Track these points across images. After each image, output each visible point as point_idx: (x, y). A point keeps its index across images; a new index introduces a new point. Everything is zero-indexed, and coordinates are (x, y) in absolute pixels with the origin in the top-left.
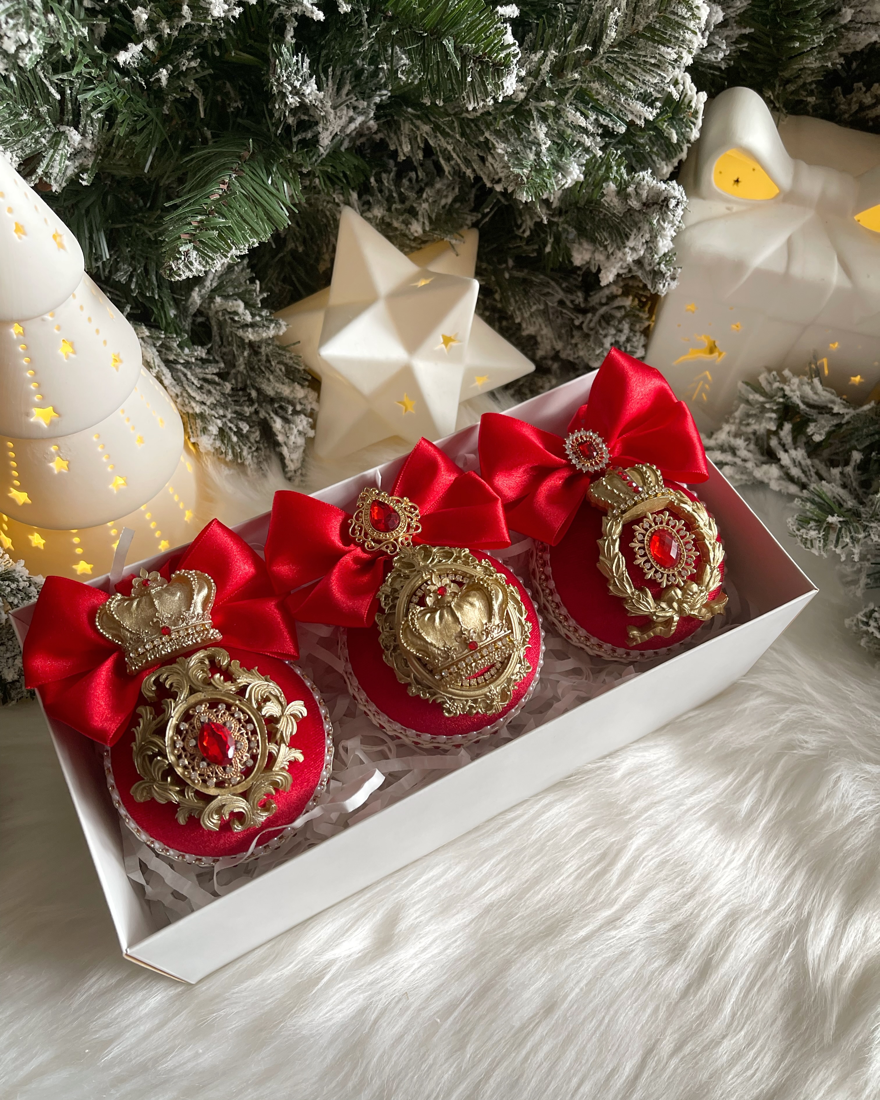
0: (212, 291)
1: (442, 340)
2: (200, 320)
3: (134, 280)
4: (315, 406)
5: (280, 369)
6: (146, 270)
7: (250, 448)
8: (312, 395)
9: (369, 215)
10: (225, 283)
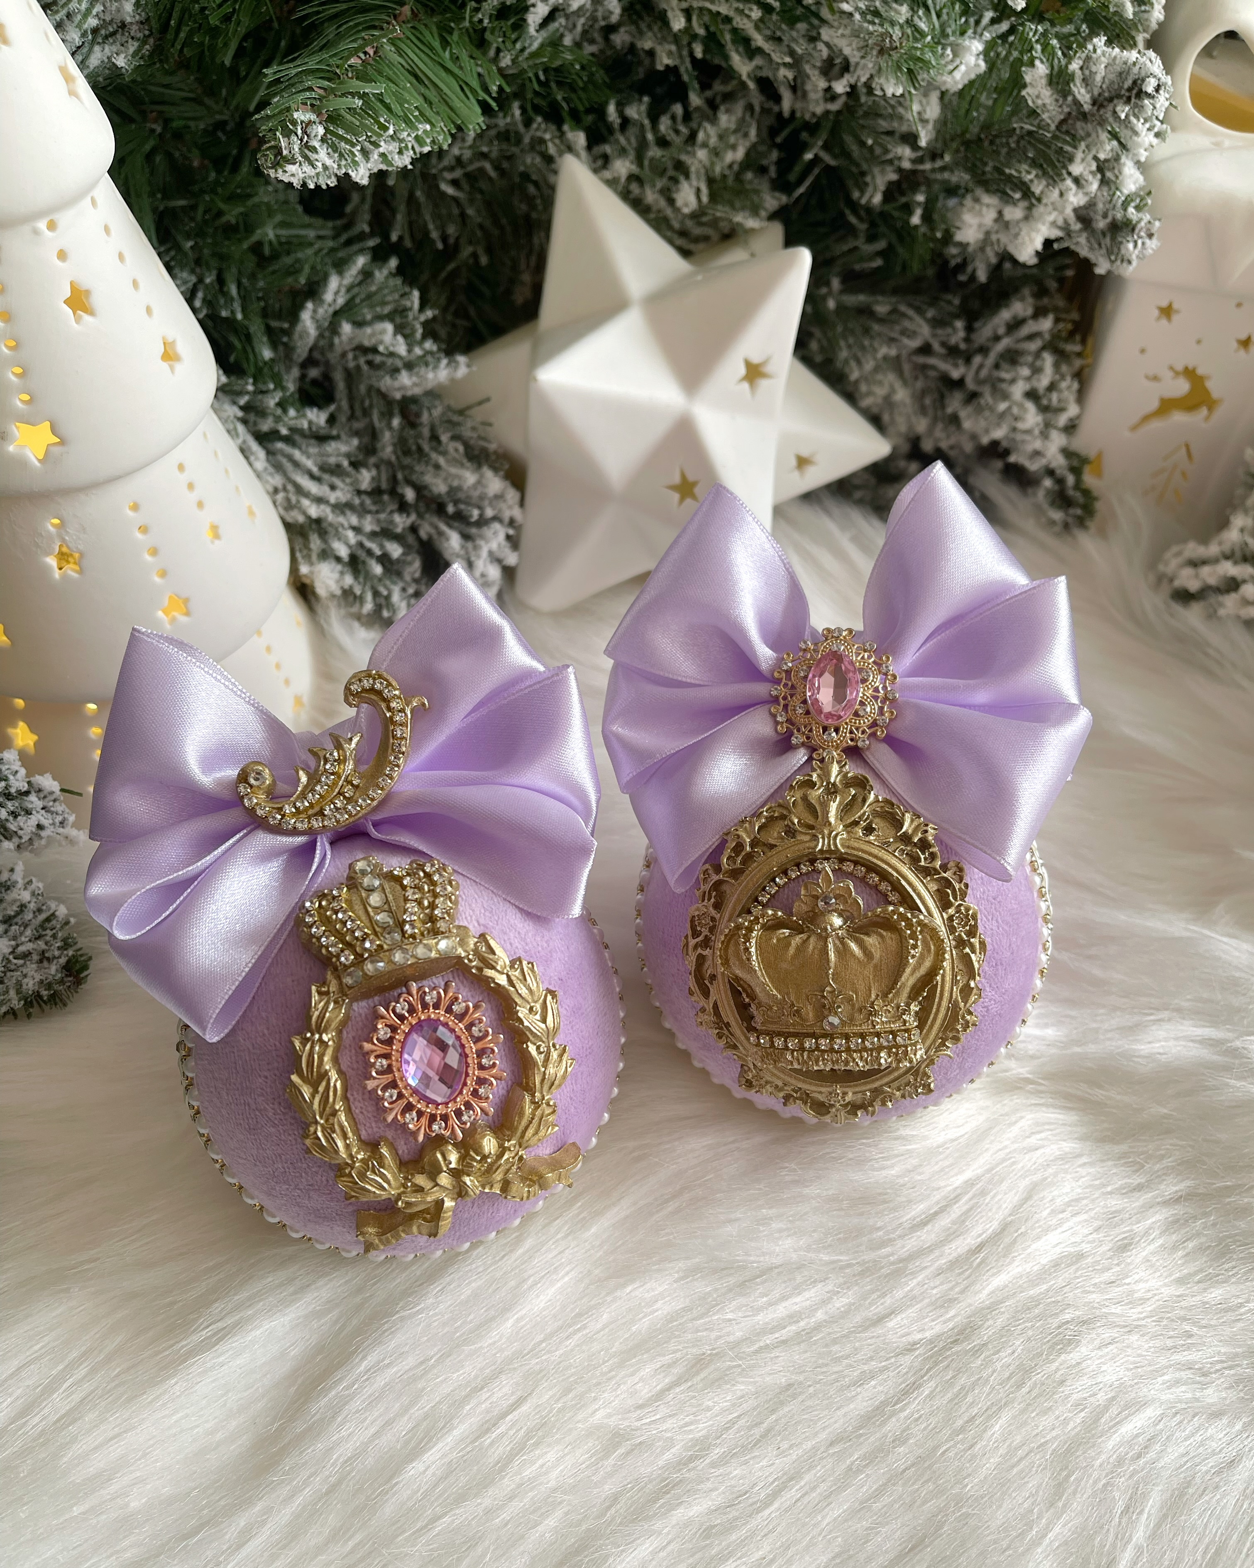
0: (336, 313)
1: (742, 371)
2: (314, 373)
5: (455, 448)
6: (221, 280)
7: (404, 590)
8: (512, 495)
9: (607, 173)
10: (358, 301)
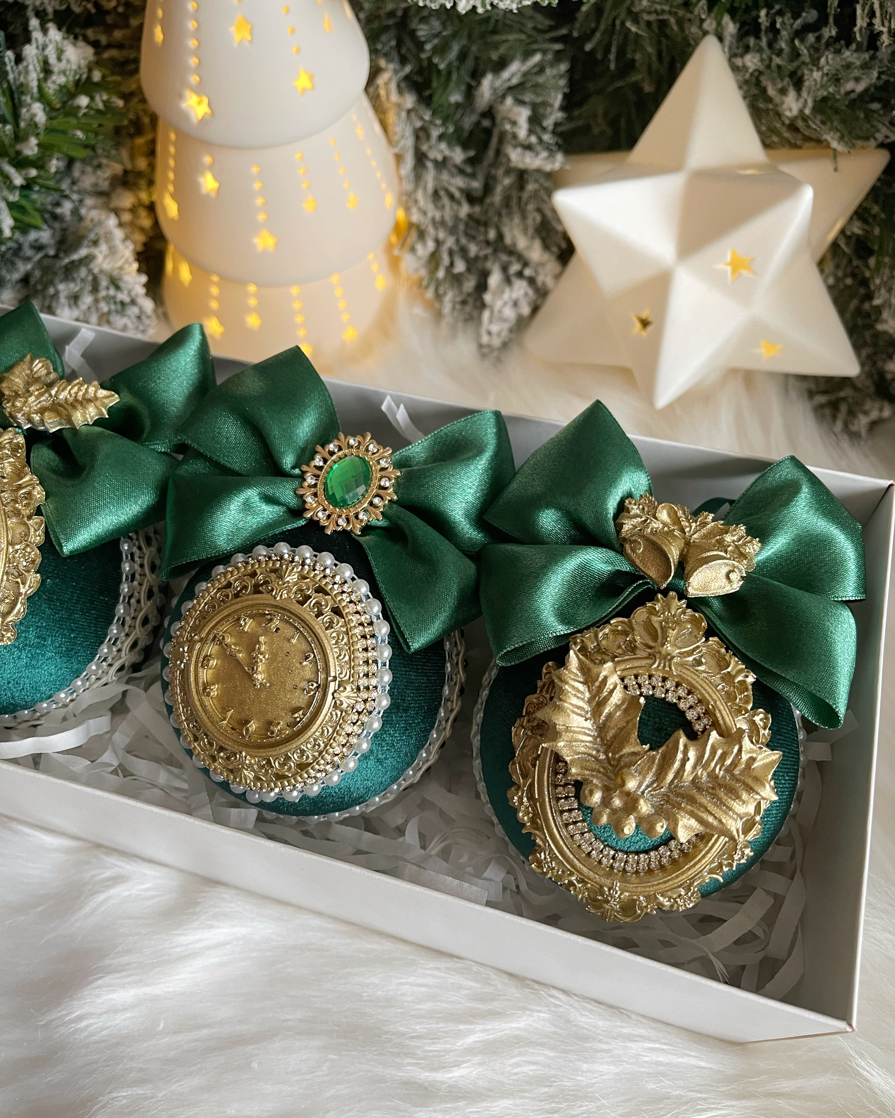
0: (511, 89)
1: (729, 258)
2: (486, 123)
3: (436, 41)
4: (549, 282)
5: (534, 218)
6: (454, 35)
8: (553, 266)
9: (739, 62)
10: (528, 85)
